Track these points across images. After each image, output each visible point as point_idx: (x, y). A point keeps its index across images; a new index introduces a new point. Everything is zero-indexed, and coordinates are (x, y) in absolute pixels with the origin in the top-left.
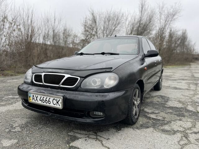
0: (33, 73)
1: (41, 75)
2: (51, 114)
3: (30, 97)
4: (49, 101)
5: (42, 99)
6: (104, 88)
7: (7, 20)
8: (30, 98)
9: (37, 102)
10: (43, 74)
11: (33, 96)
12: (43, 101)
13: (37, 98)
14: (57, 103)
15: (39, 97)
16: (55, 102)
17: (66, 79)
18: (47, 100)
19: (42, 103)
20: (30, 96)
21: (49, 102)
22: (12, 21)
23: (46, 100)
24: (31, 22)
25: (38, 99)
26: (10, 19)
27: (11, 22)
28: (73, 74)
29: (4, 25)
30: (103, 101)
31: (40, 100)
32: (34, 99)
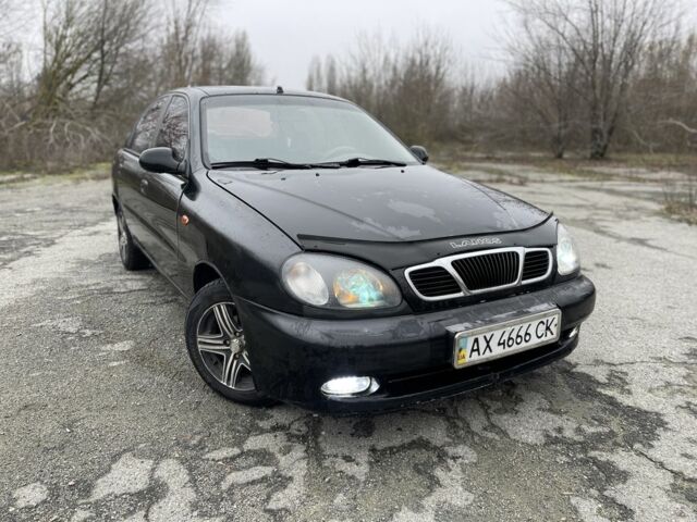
1: (438, 268)
3: (461, 350)
4: (526, 334)
5: (505, 338)
9: (485, 355)
10: (445, 263)
12: (511, 343)
14: (548, 328)
15: (498, 334)
17: (527, 259)
18: (523, 332)
19: (506, 350)
20: (462, 345)
21: (528, 338)
23: (518, 337)
25: (494, 342)
31: (499, 344)
32: (478, 350)
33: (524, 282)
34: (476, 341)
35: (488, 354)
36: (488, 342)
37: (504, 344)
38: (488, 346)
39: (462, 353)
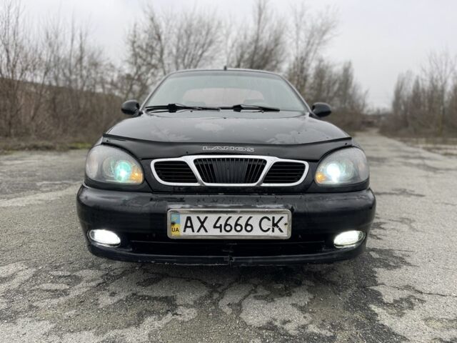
1: (182, 162)
3: (173, 223)
4: (247, 225)
5: (222, 222)
9: (200, 233)
10: (189, 160)
12: (229, 229)
14: (276, 225)
15: (212, 218)
18: (242, 221)
19: (224, 233)
20: (175, 220)
21: (249, 228)
23: (237, 225)
25: (209, 224)
31: (215, 227)
32: (192, 227)
33: (264, 185)
34: (189, 219)
35: (202, 232)
36: (202, 223)
37: (220, 227)
38: (202, 225)
39: (176, 226)
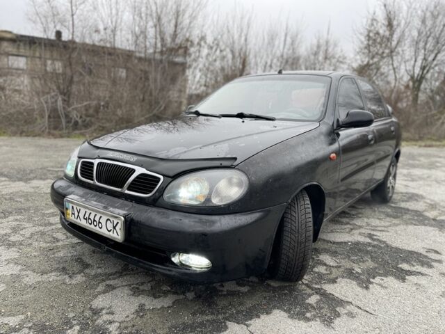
0: (79, 158)
1: (92, 164)
2: (106, 247)
3: (67, 209)
4: (100, 222)
5: (87, 216)
6: (211, 205)
7: (205, 42)
8: (68, 212)
9: (78, 221)
10: (96, 162)
11: (73, 207)
12: (90, 222)
13: (79, 213)
14: (114, 228)
15: (83, 211)
16: (110, 226)
17: (137, 177)
18: (97, 219)
19: (88, 225)
20: (67, 206)
21: (100, 226)
22: (213, 43)
23: (94, 220)
24: (246, 40)
25: (81, 215)
26: (210, 39)
27: (211, 44)
28: (152, 168)
29: (199, 51)
30: (204, 234)
31: (84, 218)
32: (74, 215)
38: (78, 215)
